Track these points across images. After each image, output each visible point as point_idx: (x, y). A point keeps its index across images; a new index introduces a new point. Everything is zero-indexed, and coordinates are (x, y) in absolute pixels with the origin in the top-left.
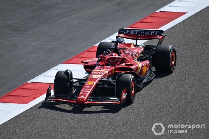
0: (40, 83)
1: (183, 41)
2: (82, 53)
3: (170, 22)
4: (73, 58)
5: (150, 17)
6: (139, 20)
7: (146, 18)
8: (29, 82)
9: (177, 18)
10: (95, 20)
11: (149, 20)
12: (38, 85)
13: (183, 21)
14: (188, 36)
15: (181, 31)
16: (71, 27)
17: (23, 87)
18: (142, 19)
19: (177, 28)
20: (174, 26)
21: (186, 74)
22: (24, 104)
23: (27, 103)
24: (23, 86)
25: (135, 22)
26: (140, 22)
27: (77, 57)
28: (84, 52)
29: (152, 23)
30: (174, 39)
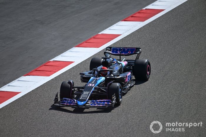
0: (59, 61)
1: (162, 30)
2: (89, 40)
3: (152, 17)
4: (83, 43)
5: (138, 13)
6: (130, 15)
7: (135, 14)
8: (51, 60)
9: (158, 13)
10: (98, 16)
11: (137, 15)
12: (58, 63)
13: (162, 16)
14: (165, 27)
15: (161, 23)
16: (81, 21)
17: (46, 65)
18: (132, 14)
19: (157, 20)
20: (156, 19)
21: (164, 54)
22: (47, 77)
23: (49, 76)
24: (47, 63)
25: (127, 17)
26: (131, 17)
27: (86, 42)
28: (91, 39)
29: (139, 17)
30: (155, 29)
